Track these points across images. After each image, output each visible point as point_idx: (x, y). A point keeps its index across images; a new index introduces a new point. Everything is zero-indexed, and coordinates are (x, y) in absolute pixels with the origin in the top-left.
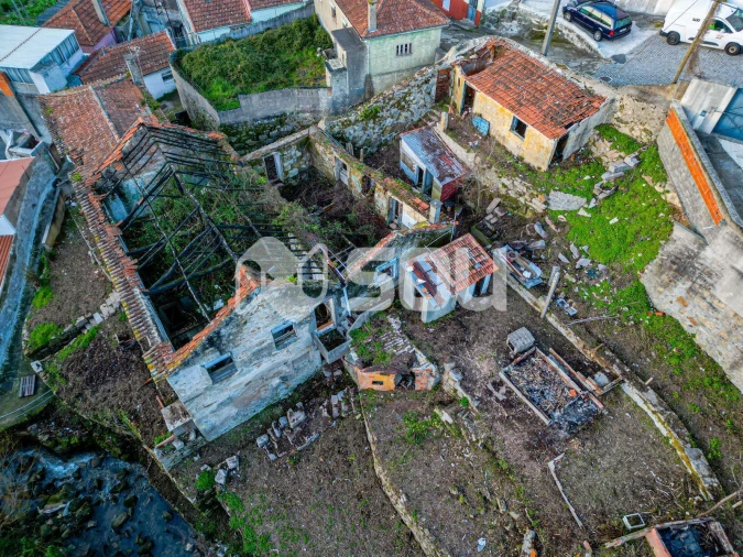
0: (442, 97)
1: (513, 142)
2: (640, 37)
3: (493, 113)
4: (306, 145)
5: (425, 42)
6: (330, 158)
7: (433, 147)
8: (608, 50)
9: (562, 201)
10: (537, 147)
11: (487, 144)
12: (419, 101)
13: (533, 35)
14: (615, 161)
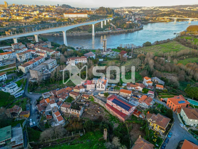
0: (82, 98)
1: (86, 98)
2: (89, 92)
3: (85, 97)
4: (77, 103)
5: (79, 96)
6: (78, 103)
7: (83, 100)
8: (88, 93)
9: (90, 100)
10: (88, 98)
11: (85, 99)
12: (81, 98)
13: (84, 93)
14: (91, 97)
